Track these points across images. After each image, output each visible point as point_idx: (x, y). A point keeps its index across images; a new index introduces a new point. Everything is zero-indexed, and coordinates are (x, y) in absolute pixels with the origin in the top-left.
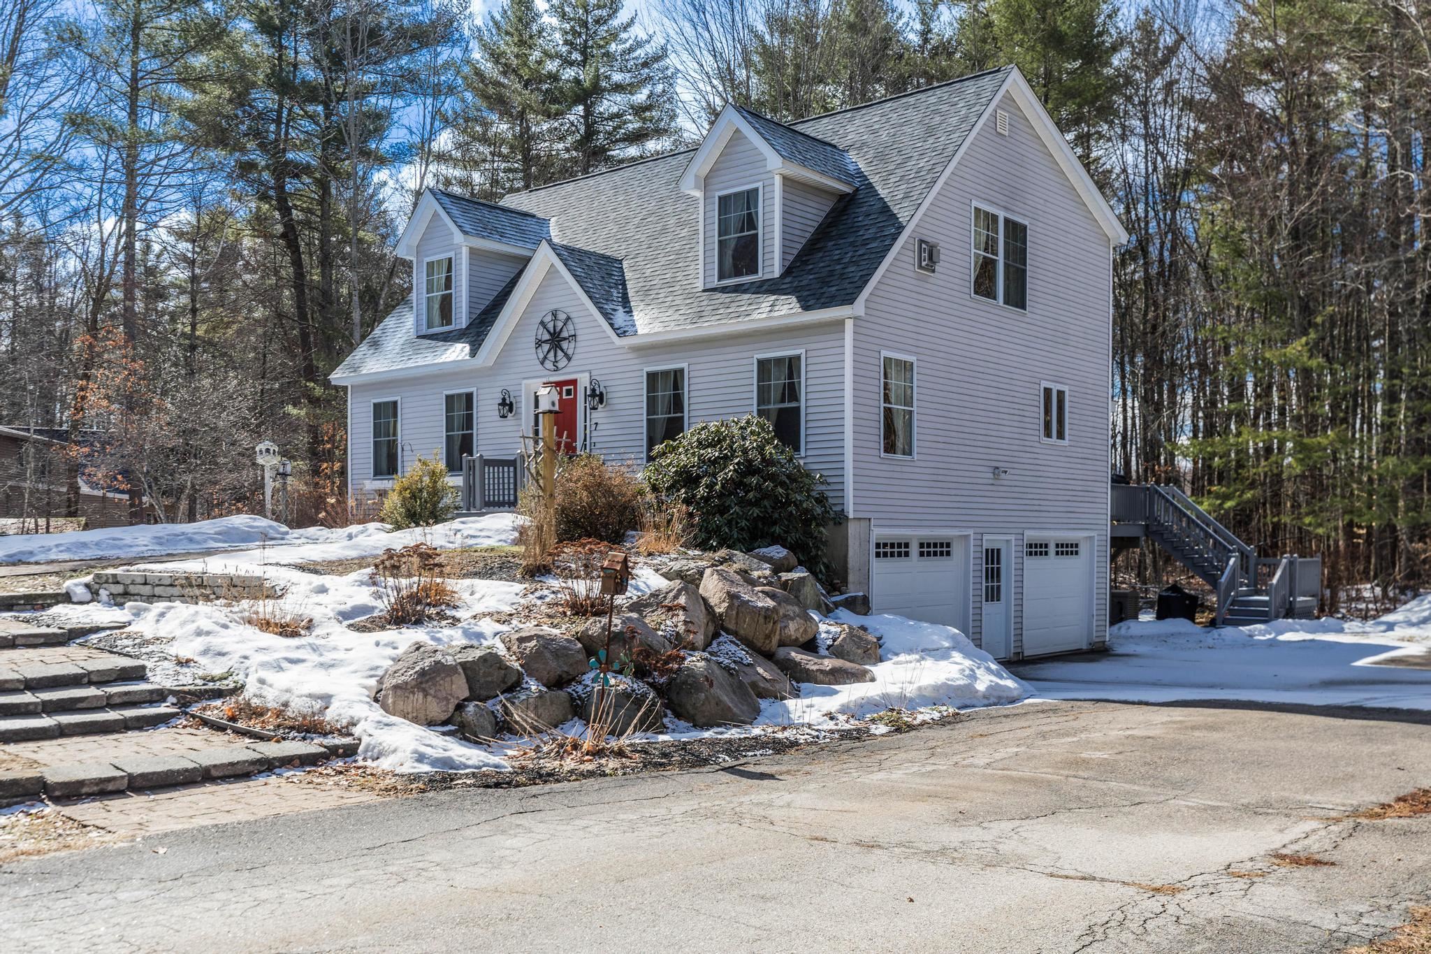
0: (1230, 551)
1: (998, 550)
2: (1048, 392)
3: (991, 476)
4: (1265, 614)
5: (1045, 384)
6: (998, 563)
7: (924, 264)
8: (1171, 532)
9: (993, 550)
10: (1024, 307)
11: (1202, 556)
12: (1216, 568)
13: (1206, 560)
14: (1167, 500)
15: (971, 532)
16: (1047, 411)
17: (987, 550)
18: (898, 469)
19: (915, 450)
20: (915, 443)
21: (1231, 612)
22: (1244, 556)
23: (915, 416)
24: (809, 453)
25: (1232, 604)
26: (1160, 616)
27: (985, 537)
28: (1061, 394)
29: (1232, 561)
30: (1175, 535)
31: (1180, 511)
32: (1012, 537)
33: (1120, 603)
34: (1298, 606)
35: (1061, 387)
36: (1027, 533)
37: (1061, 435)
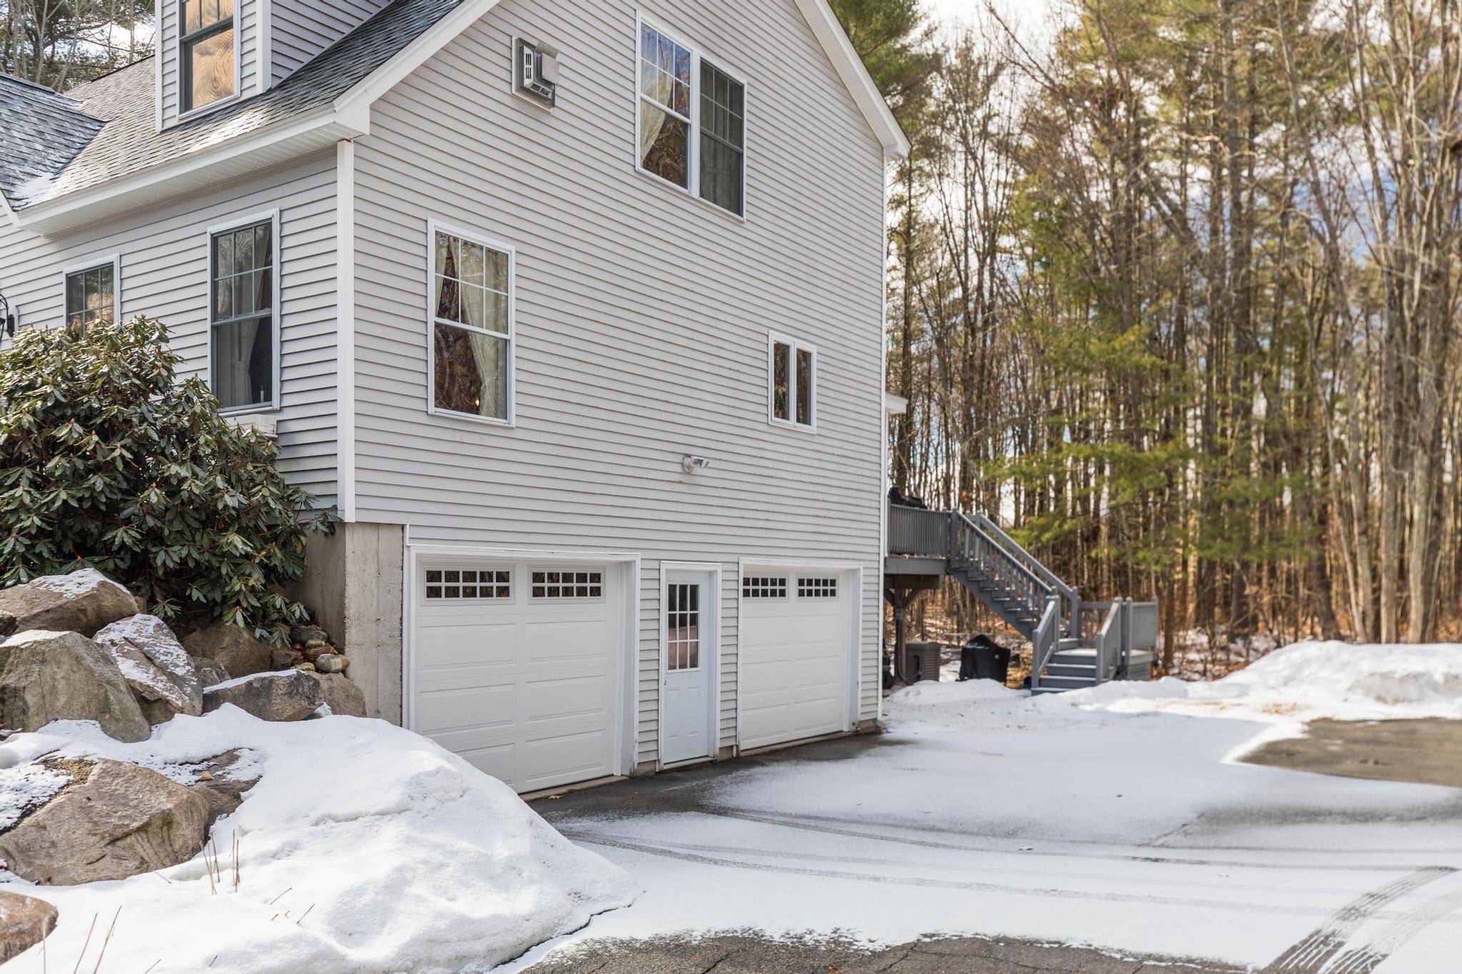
0: (1048, 593)
1: (694, 589)
2: (781, 351)
3: (678, 468)
4: (1091, 673)
5: (776, 337)
6: (694, 606)
7: (527, 82)
8: (978, 569)
9: (683, 588)
10: (740, 212)
11: (1014, 599)
12: (1032, 614)
13: (1019, 604)
14: (973, 529)
15: (637, 557)
16: (781, 378)
17: (672, 588)
18: (475, 439)
19: (513, 410)
20: (513, 399)
21: (1051, 671)
22: (1065, 599)
23: (513, 352)
24: (288, 401)
25: (1050, 661)
26: (965, 675)
27: (665, 566)
28: (804, 357)
29: (1051, 605)
30: (982, 573)
31: (988, 542)
32: (719, 568)
33: (917, 657)
34: (1132, 662)
35: (806, 347)
36: (744, 561)
37: (804, 417)
